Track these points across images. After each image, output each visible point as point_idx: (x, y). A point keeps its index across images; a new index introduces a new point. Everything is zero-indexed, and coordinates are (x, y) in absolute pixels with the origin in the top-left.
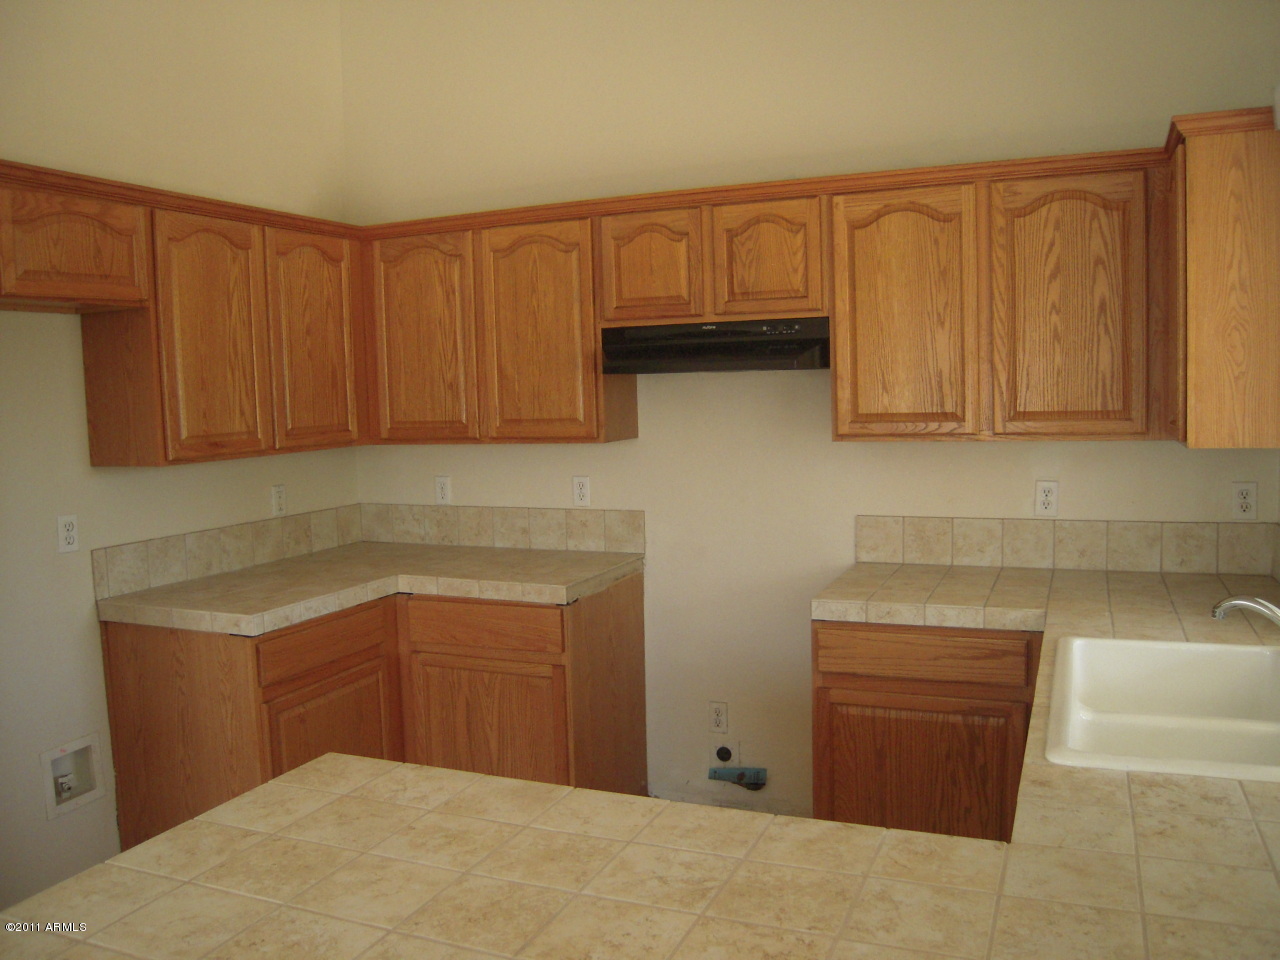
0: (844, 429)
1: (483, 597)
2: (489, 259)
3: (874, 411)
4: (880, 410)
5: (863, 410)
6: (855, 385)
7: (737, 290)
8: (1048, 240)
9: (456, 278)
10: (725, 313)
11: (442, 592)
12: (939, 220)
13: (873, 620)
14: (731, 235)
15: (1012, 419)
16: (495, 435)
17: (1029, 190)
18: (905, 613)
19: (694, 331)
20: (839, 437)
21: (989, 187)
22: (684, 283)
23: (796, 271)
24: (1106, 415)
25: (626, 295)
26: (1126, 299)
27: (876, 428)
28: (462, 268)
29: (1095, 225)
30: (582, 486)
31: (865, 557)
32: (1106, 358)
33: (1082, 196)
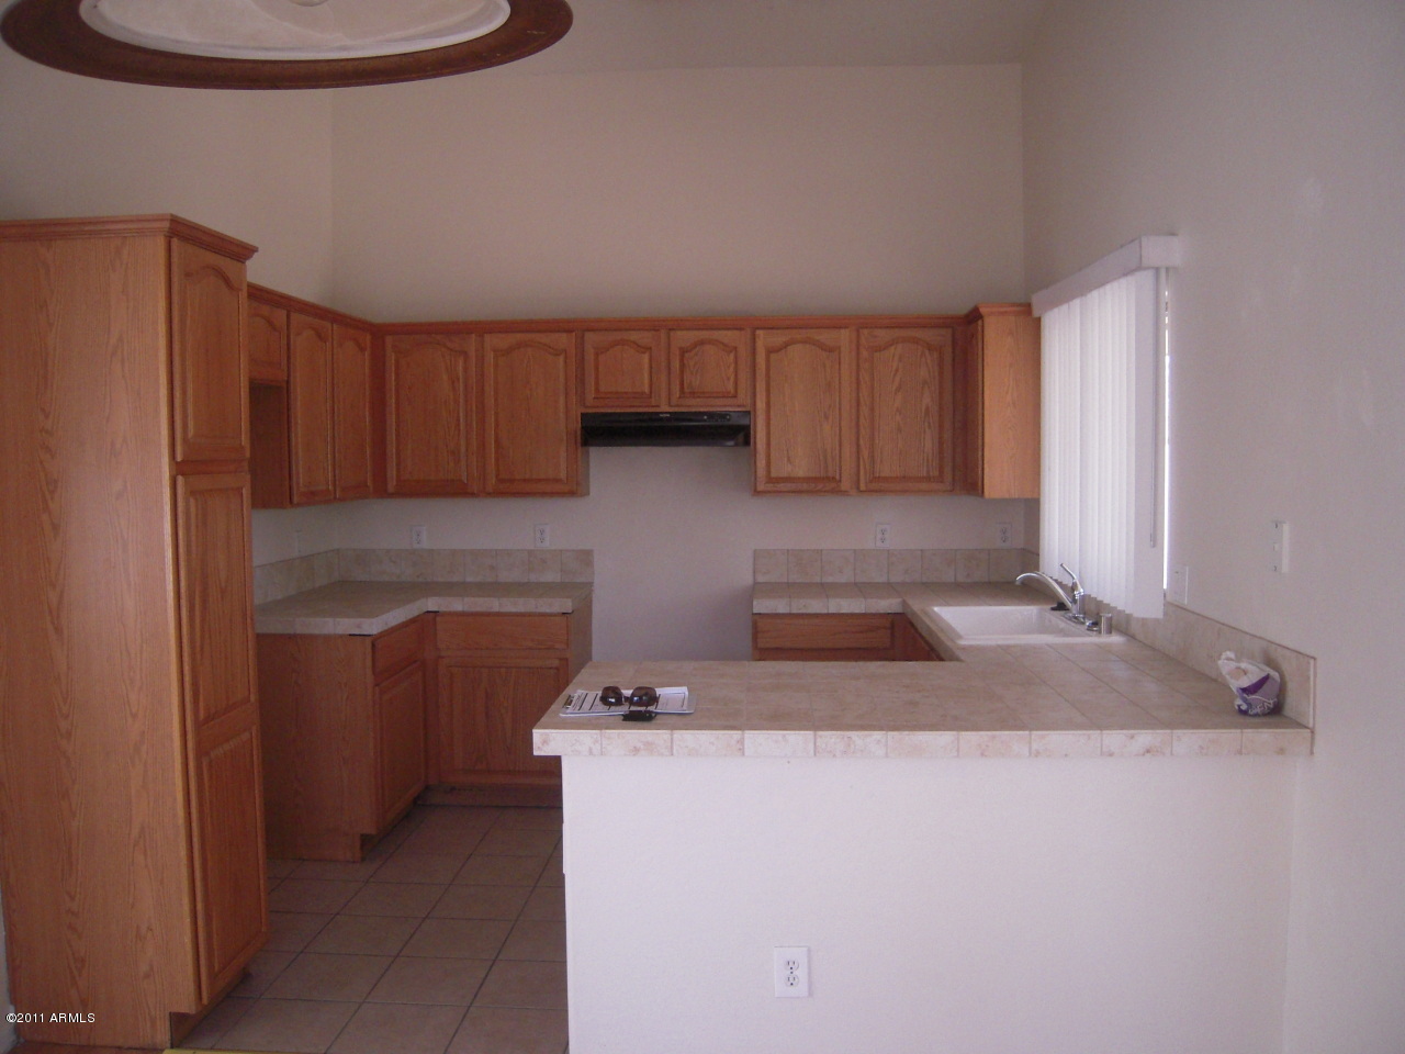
0: (761, 487)
1: (502, 610)
2: (490, 357)
3: (781, 475)
4: (786, 475)
5: (773, 475)
6: (768, 456)
7: (686, 390)
8: (894, 368)
9: (460, 369)
10: (678, 406)
11: (466, 609)
12: (825, 350)
13: (795, 611)
14: (683, 351)
15: (871, 482)
16: (491, 491)
17: (883, 335)
18: (815, 606)
19: (654, 417)
20: (756, 493)
21: (858, 331)
22: (646, 381)
23: (728, 379)
24: (928, 479)
25: (602, 389)
26: (941, 408)
27: (781, 486)
28: (465, 361)
29: (923, 359)
30: (542, 532)
31: (761, 579)
32: (929, 444)
33: (916, 341)
